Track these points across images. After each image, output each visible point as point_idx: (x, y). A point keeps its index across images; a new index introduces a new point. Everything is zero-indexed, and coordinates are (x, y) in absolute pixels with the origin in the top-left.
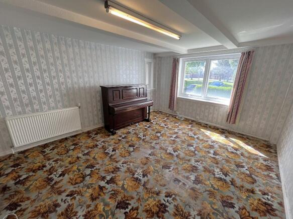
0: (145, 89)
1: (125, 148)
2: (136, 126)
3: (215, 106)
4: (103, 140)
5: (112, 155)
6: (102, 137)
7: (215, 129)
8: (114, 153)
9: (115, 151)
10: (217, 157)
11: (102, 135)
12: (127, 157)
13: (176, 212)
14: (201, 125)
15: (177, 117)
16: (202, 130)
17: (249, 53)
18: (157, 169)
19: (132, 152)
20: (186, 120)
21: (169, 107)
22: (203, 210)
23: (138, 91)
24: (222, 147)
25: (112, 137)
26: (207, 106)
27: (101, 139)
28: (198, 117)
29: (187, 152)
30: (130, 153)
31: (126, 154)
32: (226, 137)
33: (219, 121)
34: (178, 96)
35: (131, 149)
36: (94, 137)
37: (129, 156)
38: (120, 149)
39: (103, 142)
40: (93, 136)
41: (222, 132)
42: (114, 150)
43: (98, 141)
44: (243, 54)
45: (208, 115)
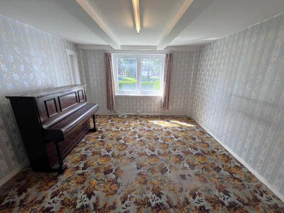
0: (83, 91)
1: (101, 180)
2: (85, 142)
3: (151, 99)
4: (50, 192)
5: (95, 205)
6: (40, 189)
7: (156, 117)
8: (93, 199)
9: (92, 194)
10: (179, 139)
11: (37, 186)
12: (119, 190)
13: (213, 204)
14: (144, 117)
15: (119, 116)
16: (149, 121)
17: (171, 55)
18: (160, 178)
19: (117, 178)
20: (129, 116)
21: (108, 108)
22: (216, 186)
23: (77, 95)
24: (174, 130)
25: (63, 178)
26: (146, 100)
27: (43, 193)
28: (139, 111)
29: (161, 146)
30: (117, 183)
31: (114, 187)
32: (168, 121)
33: (156, 110)
34: (116, 95)
35: (112, 176)
36: (22, 201)
37: (119, 187)
38: (96, 187)
39: (55, 194)
40: (18, 200)
41: (162, 118)
42: (90, 195)
43: (40, 202)
44: (167, 55)
45: (147, 107)
